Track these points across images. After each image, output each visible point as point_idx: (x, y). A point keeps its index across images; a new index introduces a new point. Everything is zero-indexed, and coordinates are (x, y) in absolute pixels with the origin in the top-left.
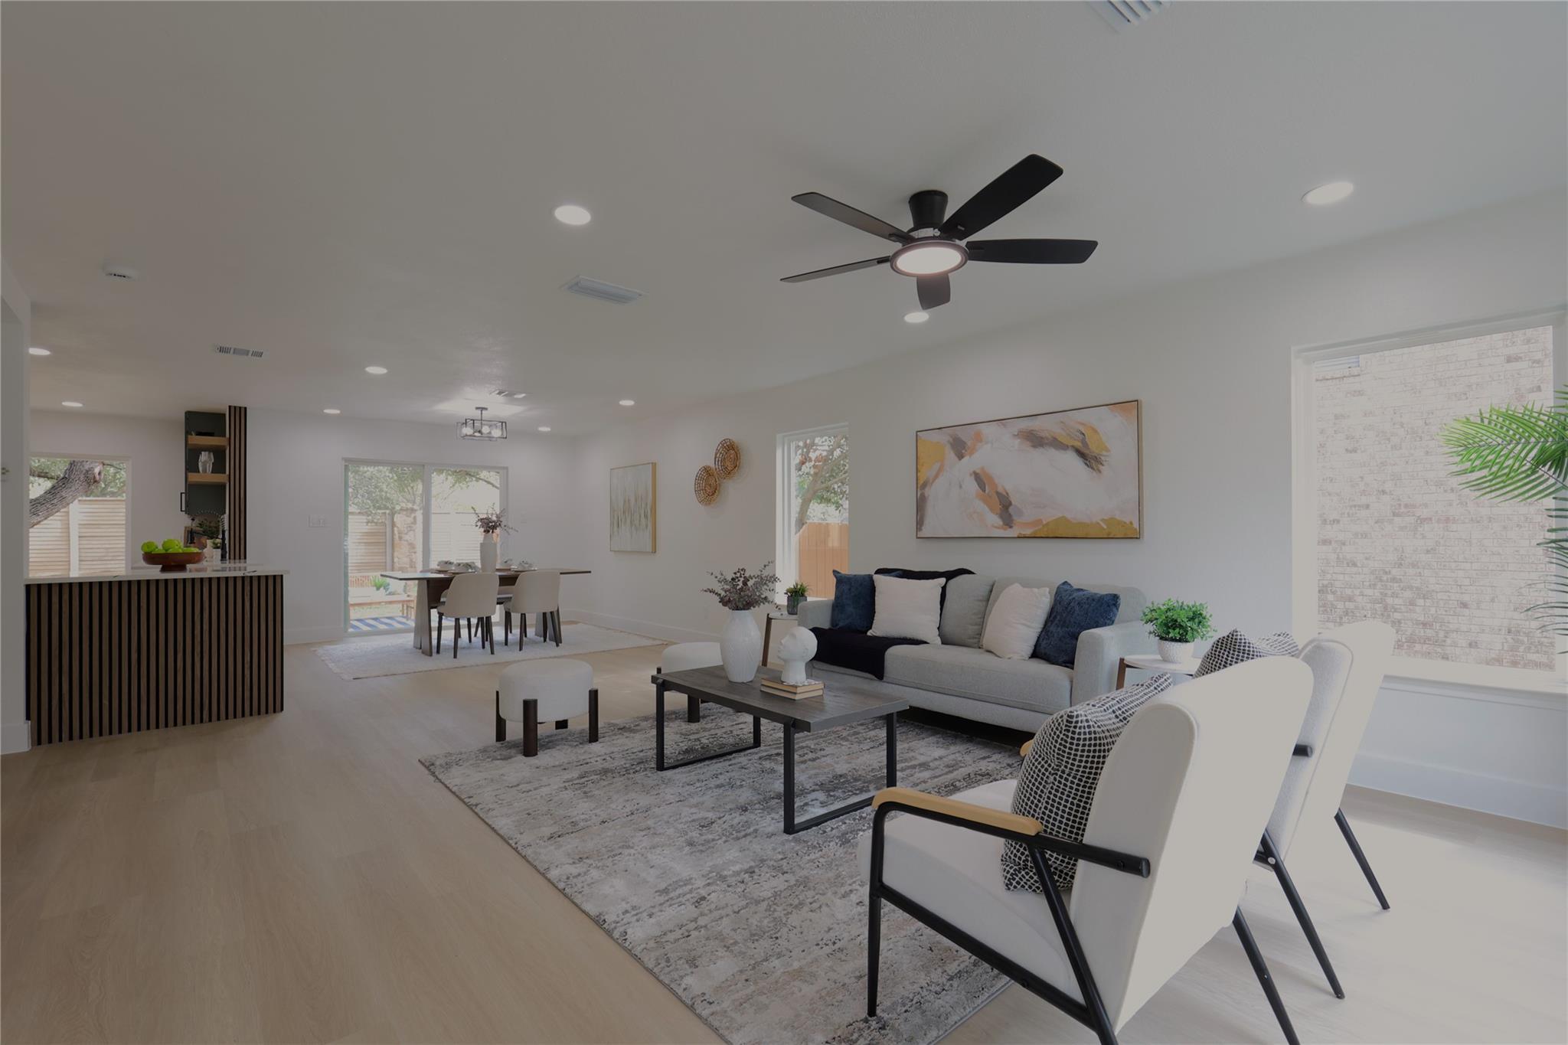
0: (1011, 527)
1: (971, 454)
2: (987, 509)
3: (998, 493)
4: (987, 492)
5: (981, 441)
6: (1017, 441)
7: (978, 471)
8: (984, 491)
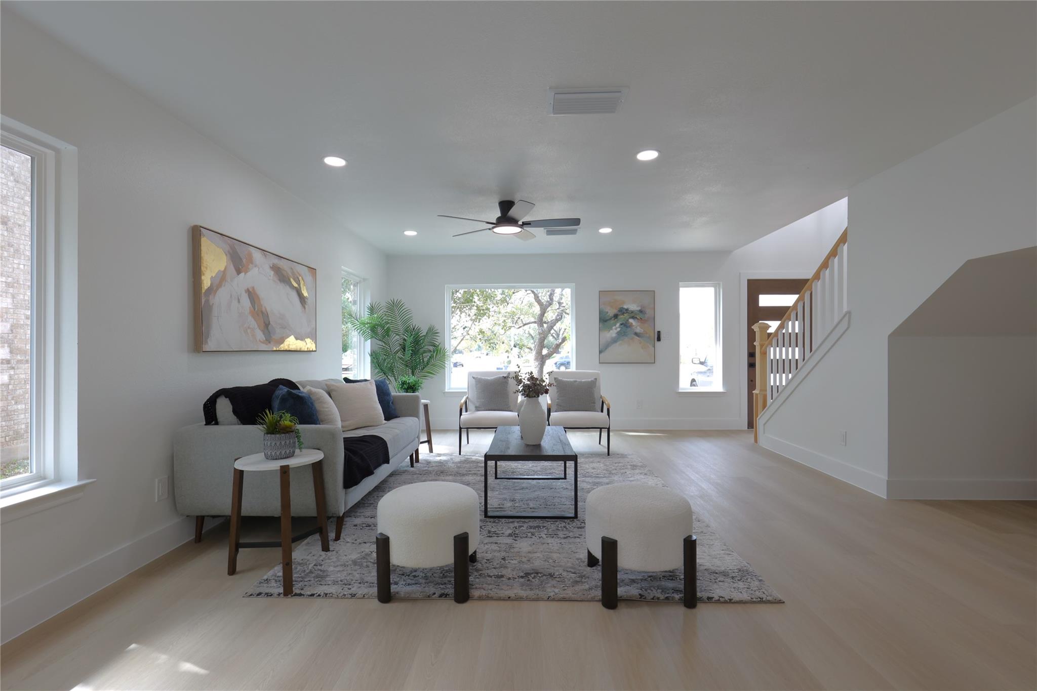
0: (270, 342)
1: (246, 272)
2: (256, 326)
3: (262, 312)
4: (256, 310)
5: (252, 263)
6: (272, 273)
7: (251, 290)
8: (255, 309)
